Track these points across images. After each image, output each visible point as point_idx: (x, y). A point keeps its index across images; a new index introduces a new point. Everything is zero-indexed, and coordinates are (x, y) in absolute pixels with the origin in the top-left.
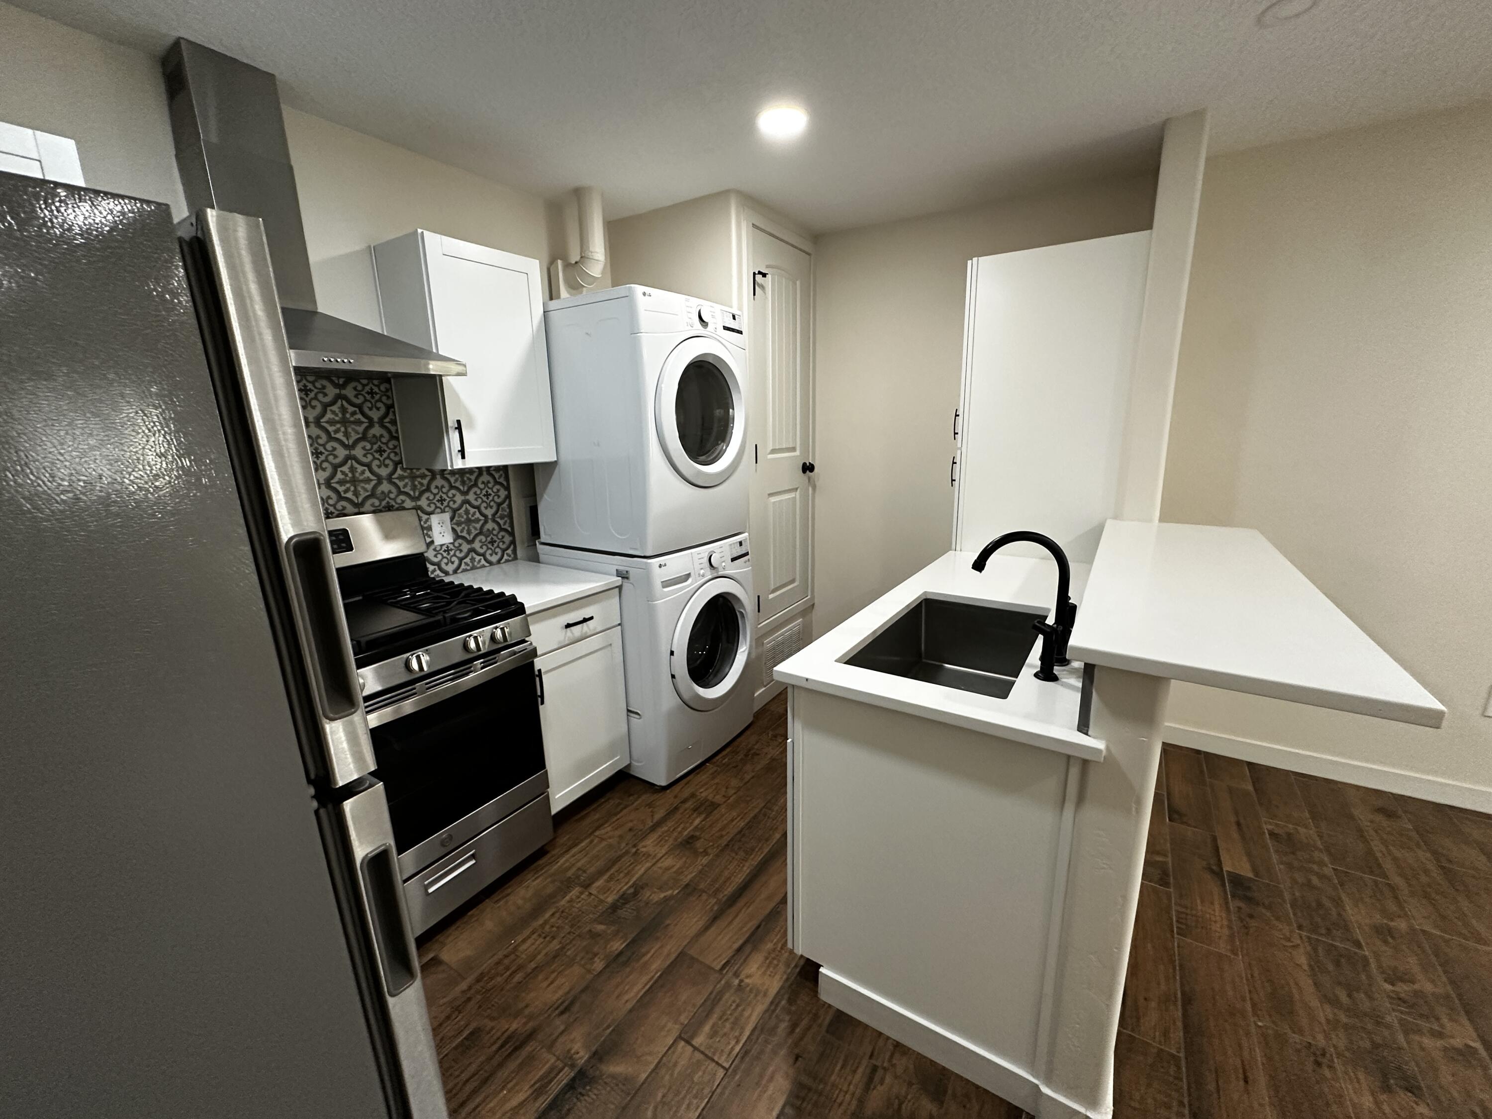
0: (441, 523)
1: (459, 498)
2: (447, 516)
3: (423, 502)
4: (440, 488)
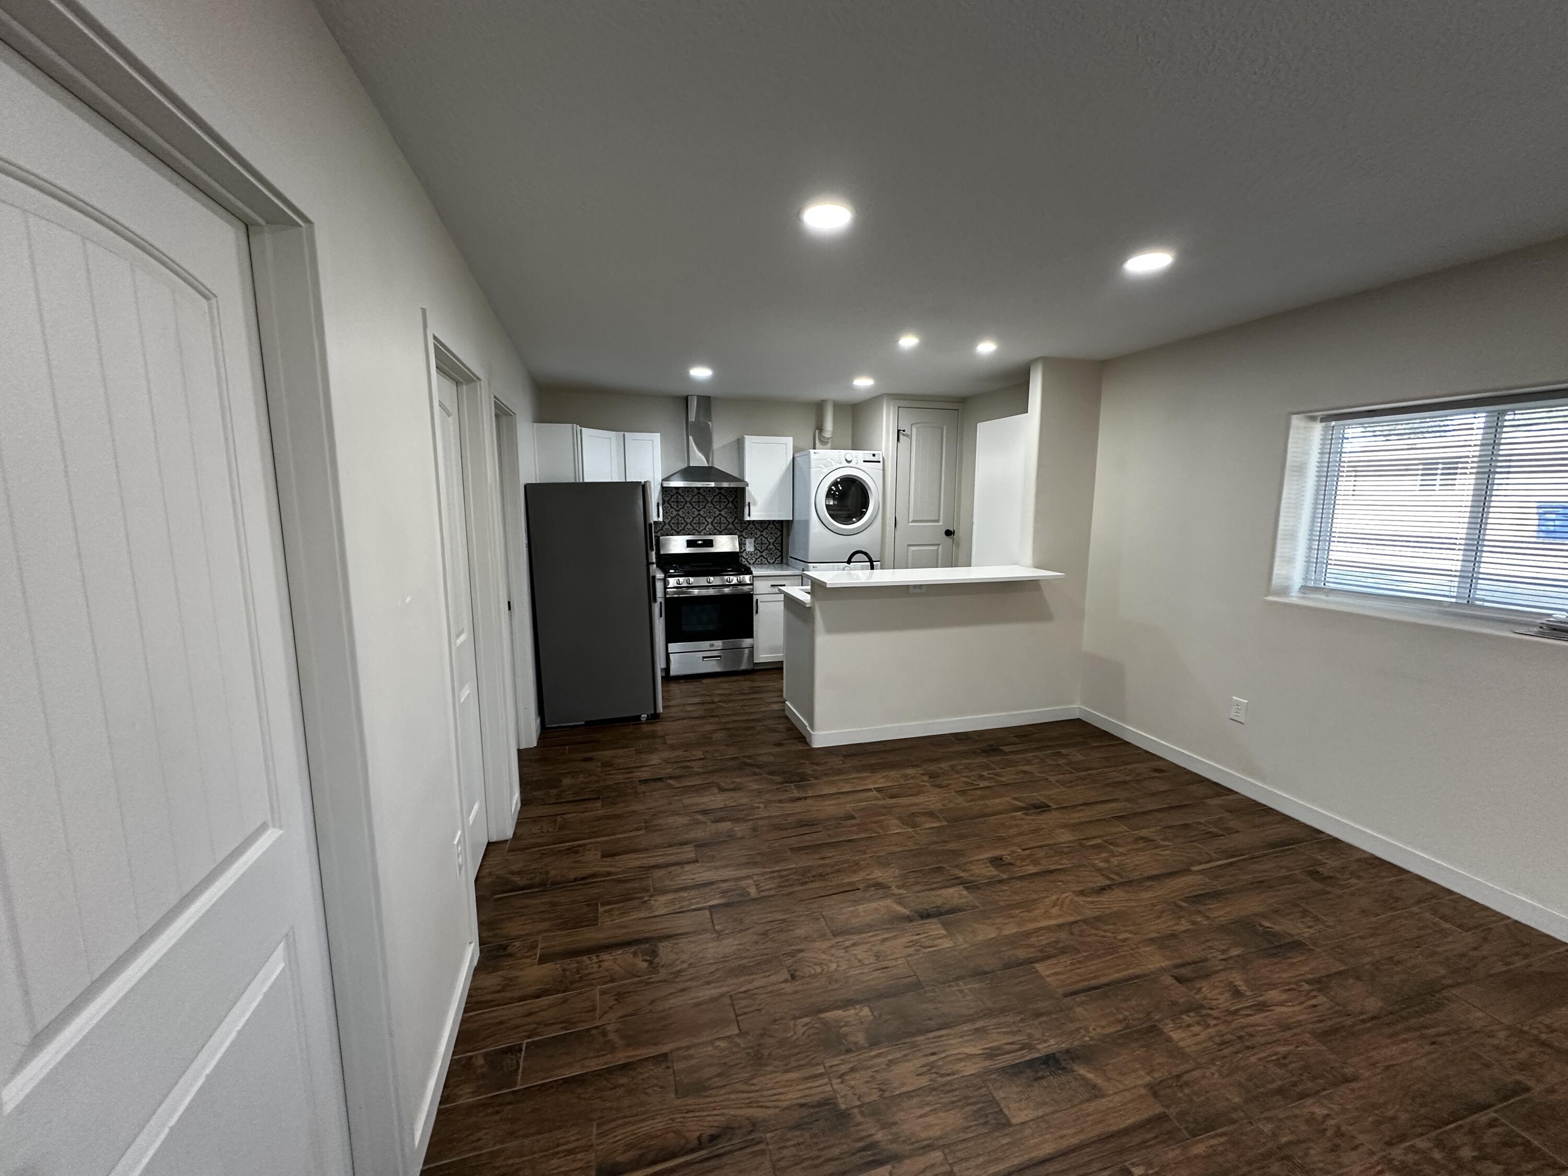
0: (750, 543)
1: (759, 533)
2: (753, 540)
3: (744, 533)
4: (751, 528)
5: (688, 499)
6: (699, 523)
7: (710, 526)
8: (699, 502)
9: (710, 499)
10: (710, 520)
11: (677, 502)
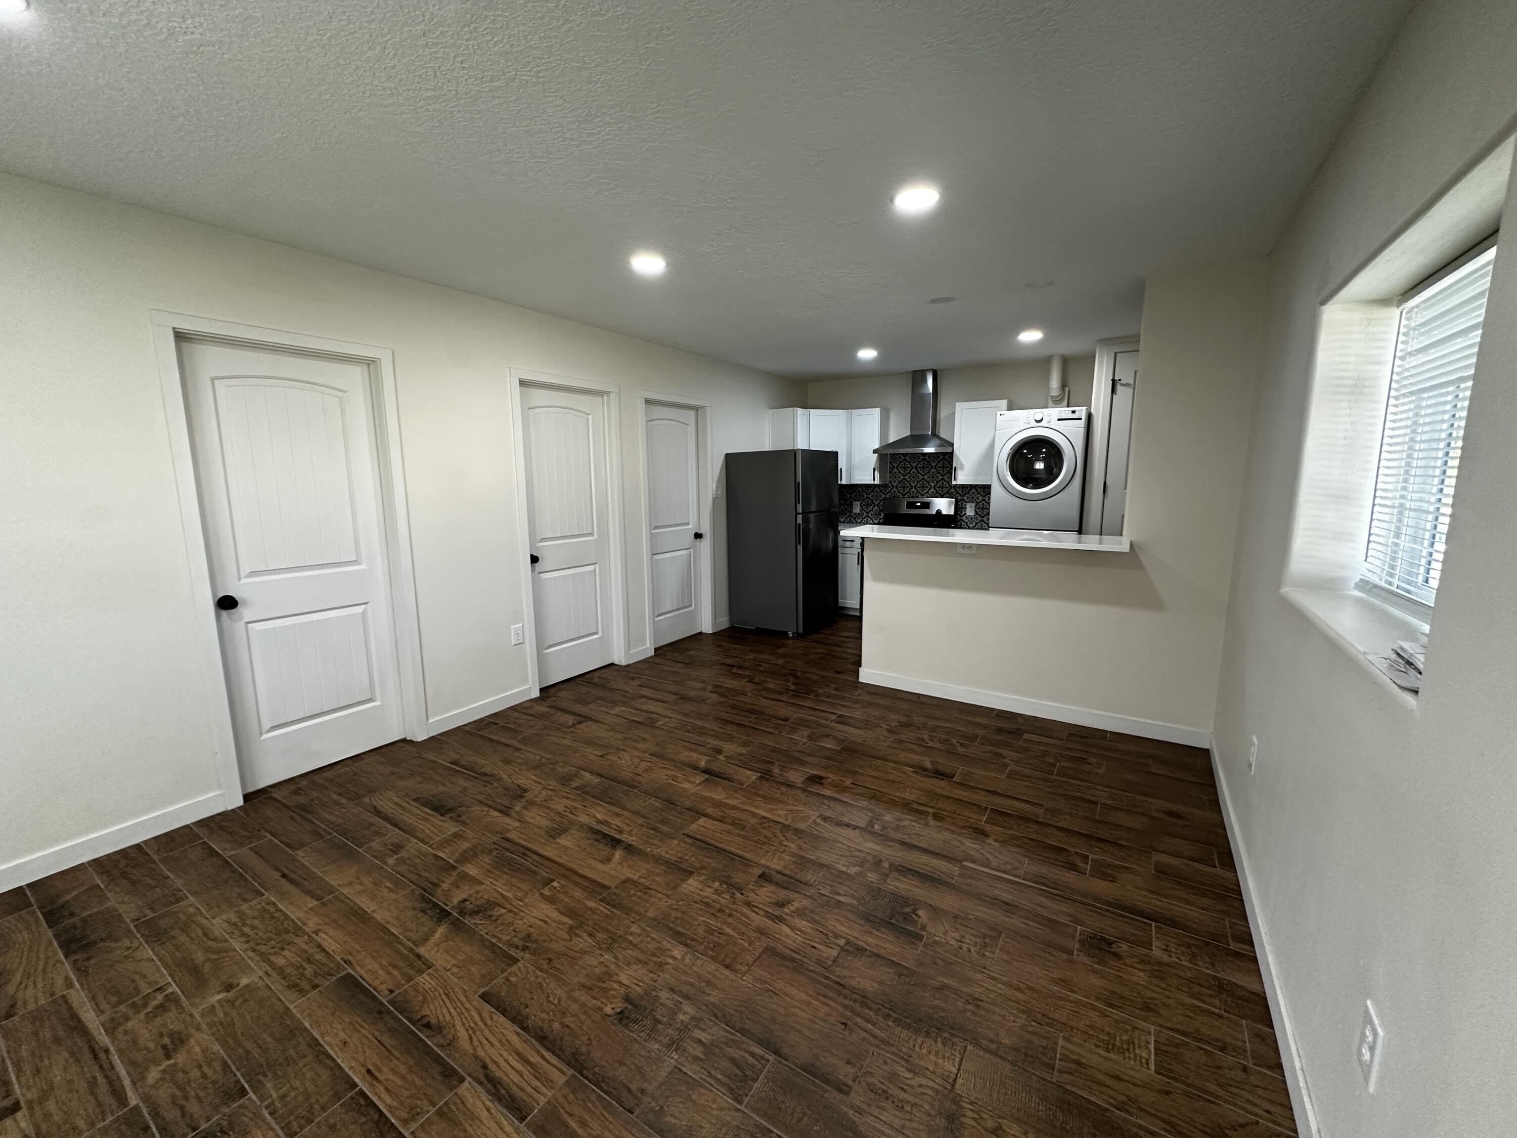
0: (971, 507)
1: (981, 498)
2: (974, 505)
3: (965, 498)
4: (973, 493)
5: (914, 465)
6: (923, 487)
7: (932, 490)
8: (924, 467)
9: (933, 465)
10: (933, 485)
11: (905, 468)
